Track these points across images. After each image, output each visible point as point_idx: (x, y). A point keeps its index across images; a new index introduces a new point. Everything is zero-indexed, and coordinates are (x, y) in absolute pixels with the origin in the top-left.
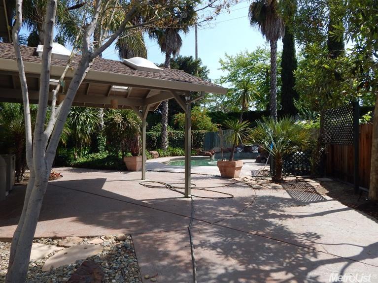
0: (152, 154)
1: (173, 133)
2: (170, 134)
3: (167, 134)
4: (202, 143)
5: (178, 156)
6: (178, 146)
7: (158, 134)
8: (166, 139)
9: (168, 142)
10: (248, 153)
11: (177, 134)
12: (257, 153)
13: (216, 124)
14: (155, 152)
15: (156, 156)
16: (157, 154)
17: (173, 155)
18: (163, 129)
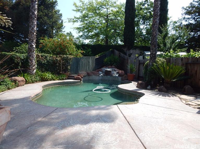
0: (15, 81)
1: (42, 56)
2: (38, 56)
3: (35, 56)
4: (69, 67)
5: (47, 80)
6: (47, 70)
7: (22, 56)
8: (34, 62)
9: (36, 66)
10: (109, 77)
11: (46, 57)
12: (117, 76)
13: (80, 51)
14: (19, 78)
15: (22, 83)
16: (23, 81)
17: (43, 80)
18: (30, 50)
